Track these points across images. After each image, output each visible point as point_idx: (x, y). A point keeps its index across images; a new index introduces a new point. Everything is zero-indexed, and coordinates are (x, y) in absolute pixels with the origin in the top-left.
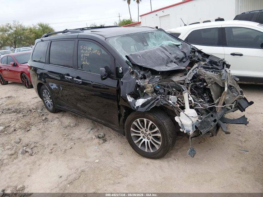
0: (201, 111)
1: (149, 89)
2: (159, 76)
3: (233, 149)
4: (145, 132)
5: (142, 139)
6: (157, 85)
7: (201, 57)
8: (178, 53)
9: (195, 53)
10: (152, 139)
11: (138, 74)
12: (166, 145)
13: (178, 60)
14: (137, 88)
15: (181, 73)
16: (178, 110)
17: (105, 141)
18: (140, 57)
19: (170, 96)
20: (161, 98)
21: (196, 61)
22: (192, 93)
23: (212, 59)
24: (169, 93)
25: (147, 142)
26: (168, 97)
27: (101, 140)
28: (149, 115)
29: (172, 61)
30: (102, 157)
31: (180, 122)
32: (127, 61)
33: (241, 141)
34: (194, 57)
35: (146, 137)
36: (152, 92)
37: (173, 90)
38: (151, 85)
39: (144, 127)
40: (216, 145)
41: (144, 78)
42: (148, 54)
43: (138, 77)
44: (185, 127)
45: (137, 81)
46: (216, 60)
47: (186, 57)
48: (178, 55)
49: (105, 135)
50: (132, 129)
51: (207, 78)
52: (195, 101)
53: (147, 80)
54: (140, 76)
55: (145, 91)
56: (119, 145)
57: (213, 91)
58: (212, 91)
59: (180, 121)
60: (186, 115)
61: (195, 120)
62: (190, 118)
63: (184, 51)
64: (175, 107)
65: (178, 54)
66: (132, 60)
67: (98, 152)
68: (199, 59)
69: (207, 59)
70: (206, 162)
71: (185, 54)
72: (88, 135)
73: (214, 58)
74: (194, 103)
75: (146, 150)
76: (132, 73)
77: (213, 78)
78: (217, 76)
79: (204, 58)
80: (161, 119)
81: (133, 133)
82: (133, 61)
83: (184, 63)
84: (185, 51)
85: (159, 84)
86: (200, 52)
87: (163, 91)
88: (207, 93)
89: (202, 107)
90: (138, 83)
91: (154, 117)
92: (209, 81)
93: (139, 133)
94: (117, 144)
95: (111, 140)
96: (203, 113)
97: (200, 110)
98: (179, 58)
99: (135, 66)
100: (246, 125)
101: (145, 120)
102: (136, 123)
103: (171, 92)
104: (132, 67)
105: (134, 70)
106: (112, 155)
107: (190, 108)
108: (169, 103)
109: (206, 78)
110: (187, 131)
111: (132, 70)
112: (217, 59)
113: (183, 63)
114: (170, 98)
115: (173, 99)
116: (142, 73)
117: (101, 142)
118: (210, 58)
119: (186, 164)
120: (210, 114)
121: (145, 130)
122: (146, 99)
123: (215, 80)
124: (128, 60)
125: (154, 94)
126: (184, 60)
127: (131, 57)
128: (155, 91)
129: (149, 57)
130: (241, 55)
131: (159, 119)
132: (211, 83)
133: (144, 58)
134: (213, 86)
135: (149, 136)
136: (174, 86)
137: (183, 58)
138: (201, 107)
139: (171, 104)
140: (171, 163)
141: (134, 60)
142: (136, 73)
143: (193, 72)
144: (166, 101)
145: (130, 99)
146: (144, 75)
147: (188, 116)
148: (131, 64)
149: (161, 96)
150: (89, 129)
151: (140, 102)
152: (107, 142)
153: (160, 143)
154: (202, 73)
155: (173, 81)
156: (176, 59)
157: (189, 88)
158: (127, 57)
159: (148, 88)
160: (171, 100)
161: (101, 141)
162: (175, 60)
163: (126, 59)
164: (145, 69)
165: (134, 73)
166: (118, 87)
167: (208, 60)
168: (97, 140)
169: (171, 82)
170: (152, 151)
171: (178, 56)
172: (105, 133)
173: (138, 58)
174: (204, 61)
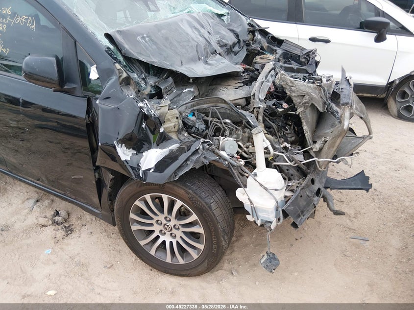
0: (288, 170)
1: (171, 124)
2: (192, 90)
3: (340, 237)
4: (164, 222)
5: (158, 237)
6: (189, 111)
7: (265, 45)
8: (224, 33)
9: (254, 35)
10: (181, 237)
11: (143, 84)
12: (215, 251)
13: (225, 48)
14: (141, 124)
15: (235, 80)
16: (242, 172)
17: (69, 230)
18: (143, 38)
19: (222, 138)
20: (203, 148)
21: (256, 52)
22: (268, 129)
23: (288, 49)
24: (219, 132)
25: (171, 243)
26: (217, 141)
27: (60, 231)
28: (176, 188)
29: (216, 51)
30: (63, 277)
31: (249, 203)
32: (109, 48)
33: (350, 217)
34: (253, 44)
35: (168, 233)
36: (179, 129)
37: (225, 123)
38: (175, 112)
39: (162, 211)
40: (306, 229)
41: (158, 94)
42: (163, 32)
43: (143, 94)
44: (260, 214)
45: (141, 104)
46: (298, 52)
47: (239, 42)
48: (223, 37)
49: (69, 214)
50: (132, 216)
51: (296, 94)
52: (275, 149)
53: (166, 102)
54: (148, 90)
55: (162, 130)
56: (103, 240)
57: (307, 123)
58: (304, 124)
59: (249, 199)
60: (261, 185)
61: (280, 196)
62: (271, 194)
63: (235, 29)
64: (233, 166)
65: (225, 35)
66: (124, 48)
67: (54, 263)
68: (262, 48)
69: (277, 48)
70: (296, 274)
71: (237, 35)
72: (29, 216)
73: (292, 47)
74: (274, 154)
75: (168, 259)
76: (127, 81)
77: (308, 94)
78: (315, 88)
79: (272, 47)
80: (203, 195)
81: (135, 224)
82: (127, 50)
83: (235, 55)
84: (238, 30)
85: (194, 110)
86: (264, 32)
87: (203, 127)
88: (290, 125)
89: (291, 162)
90: (145, 111)
91: (188, 193)
92: (299, 101)
93: (152, 225)
94: (98, 238)
95: (83, 227)
96: (292, 175)
97: (285, 169)
98: (226, 45)
99: (130, 61)
100: (367, 190)
101: (165, 197)
102: (143, 202)
103: (223, 127)
104: (124, 66)
105: (131, 74)
106: (87, 271)
107: (267, 167)
108: (220, 157)
109: (294, 94)
110: (262, 220)
111: (125, 75)
112: (298, 49)
113: (233, 55)
114: (221, 142)
115: (228, 146)
116: (152, 81)
117: (60, 235)
118: (284, 46)
119: (257, 283)
120: (309, 177)
121: (166, 218)
122: (165, 150)
123: (311, 98)
124: (112, 47)
125: (184, 135)
126: (236, 49)
127: (119, 38)
128: (187, 127)
129: (167, 39)
130: (327, 41)
131: (199, 196)
132: (305, 107)
133: (155, 43)
134: (308, 111)
135: (174, 231)
136: (227, 113)
137: (234, 45)
138: (289, 163)
139: (225, 160)
140: (224, 283)
141: (127, 46)
142: (137, 84)
143: (268, 81)
144: (214, 152)
145: (125, 154)
146: (157, 86)
147: (266, 189)
148: (121, 58)
149: (204, 142)
150: (32, 202)
151: (151, 158)
152: (73, 235)
153: (201, 247)
154: (287, 84)
155: (225, 102)
156: (221, 46)
157: (261, 118)
158: (108, 36)
159: (169, 120)
160: (223, 150)
161: (61, 233)
162: (219, 50)
163: (106, 43)
164: (158, 71)
165: (132, 82)
166: (89, 117)
167: (280, 51)
168: (50, 231)
169: (221, 103)
170: (181, 261)
171: (223, 41)
172: (70, 210)
173: (139, 42)
174: (272, 52)
